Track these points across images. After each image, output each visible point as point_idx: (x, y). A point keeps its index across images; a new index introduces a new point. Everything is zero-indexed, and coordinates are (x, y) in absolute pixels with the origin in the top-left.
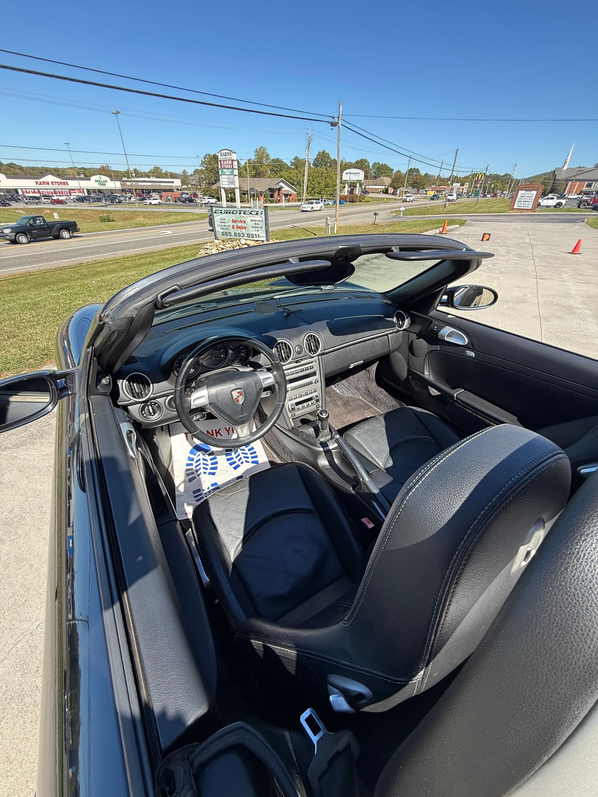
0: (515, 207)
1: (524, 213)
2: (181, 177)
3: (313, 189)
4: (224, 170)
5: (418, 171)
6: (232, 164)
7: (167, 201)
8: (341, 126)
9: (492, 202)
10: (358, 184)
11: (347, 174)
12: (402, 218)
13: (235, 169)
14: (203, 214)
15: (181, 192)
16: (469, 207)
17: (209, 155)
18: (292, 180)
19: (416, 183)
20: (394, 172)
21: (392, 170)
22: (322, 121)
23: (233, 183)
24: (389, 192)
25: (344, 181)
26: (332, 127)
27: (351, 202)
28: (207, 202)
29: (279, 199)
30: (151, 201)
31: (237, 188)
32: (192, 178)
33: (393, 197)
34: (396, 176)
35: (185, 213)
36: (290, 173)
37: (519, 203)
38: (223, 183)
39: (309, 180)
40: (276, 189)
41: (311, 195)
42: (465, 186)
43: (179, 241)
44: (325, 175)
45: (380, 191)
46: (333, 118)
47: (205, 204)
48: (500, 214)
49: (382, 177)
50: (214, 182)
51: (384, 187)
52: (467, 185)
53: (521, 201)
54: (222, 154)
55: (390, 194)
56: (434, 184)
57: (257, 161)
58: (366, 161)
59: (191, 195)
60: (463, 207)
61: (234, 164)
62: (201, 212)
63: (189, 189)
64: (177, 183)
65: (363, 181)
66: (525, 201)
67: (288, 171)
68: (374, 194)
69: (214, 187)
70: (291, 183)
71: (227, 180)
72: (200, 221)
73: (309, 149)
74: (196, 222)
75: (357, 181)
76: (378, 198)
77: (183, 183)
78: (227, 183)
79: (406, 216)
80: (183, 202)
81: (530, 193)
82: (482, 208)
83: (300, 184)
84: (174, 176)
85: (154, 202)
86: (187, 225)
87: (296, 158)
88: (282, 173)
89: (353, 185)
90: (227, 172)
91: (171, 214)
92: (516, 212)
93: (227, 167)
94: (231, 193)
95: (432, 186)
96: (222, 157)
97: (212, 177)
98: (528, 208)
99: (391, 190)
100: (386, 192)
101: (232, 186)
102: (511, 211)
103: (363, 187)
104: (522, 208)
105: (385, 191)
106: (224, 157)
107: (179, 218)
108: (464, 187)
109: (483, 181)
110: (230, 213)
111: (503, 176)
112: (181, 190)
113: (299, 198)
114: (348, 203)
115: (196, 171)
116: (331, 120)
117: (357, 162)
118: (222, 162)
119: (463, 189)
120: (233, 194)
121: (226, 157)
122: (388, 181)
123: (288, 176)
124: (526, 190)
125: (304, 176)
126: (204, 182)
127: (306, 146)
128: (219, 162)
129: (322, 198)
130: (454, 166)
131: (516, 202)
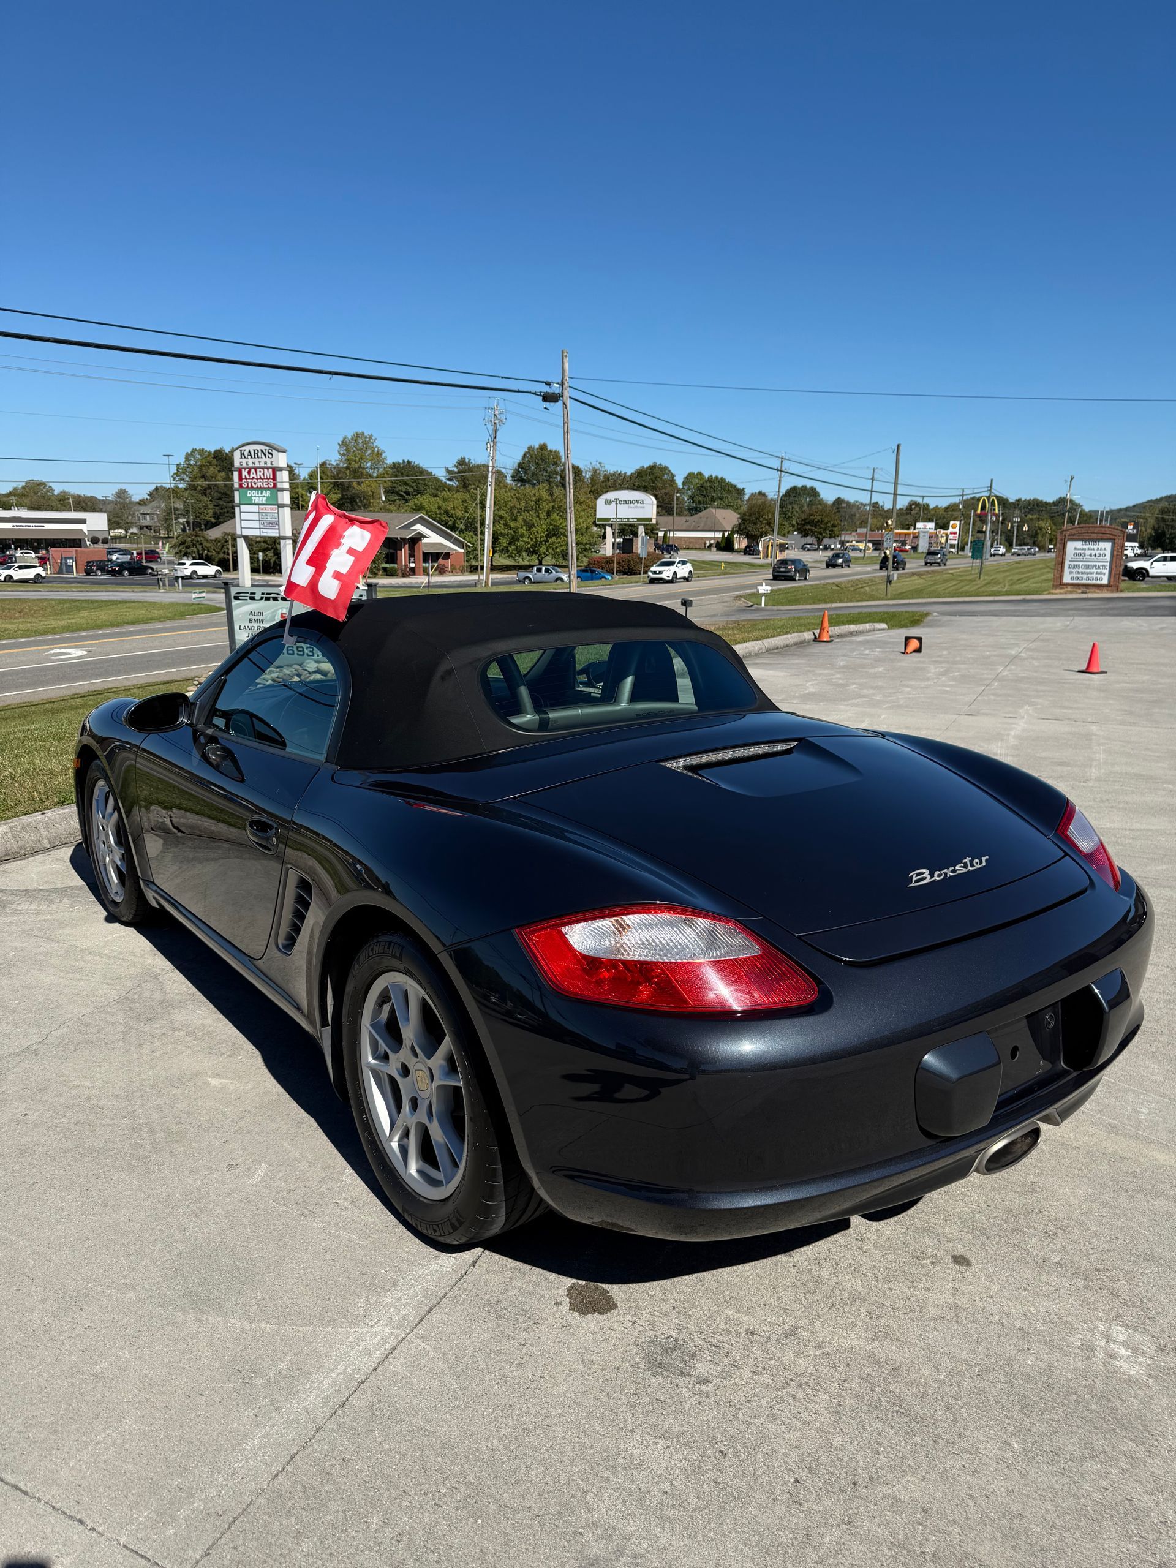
0: (1067, 579)
1: (1090, 595)
2: (110, 507)
3: (514, 540)
4: (250, 493)
5: (813, 492)
6: (274, 478)
7: (60, 571)
8: (569, 402)
9: (1026, 570)
10: (641, 530)
11: (608, 502)
12: (763, 613)
13: (282, 490)
14: (178, 604)
15: (106, 546)
16: (962, 581)
17: (201, 451)
18: (451, 516)
19: (811, 523)
20: (747, 497)
21: (741, 492)
22: (519, 391)
23: (276, 523)
24: (736, 546)
25: (600, 519)
26: (548, 405)
27: (625, 573)
28: (188, 572)
29: (413, 565)
30: (11, 572)
31: (285, 538)
32: (143, 509)
33: (747, 559)
34: (750, 508)
35: (124, 602)
36: (445, 500)
37: (1074, 570)
38: (244, 524)
39: (501, 517)
40: (403, 539)
41: (509, 556)
42: (951, 530)
43: (107, 674)
44: (546, 506)
45: (711, 545)
46: (548, 384)
47: (183, 578)
48: (1028, 597)
49: (713, 510)
50: (213, 520)
51: (719, 535)
52: (955, 526)
53: (1078, 566)
54: (246, 453)
55: (738, 551)
56: (863, 524)
57: (347, 468)
58: (664, 469)
59: (139, 554)
60: (946, 581)
61: (278, 479)
62: (173, 600)
63: (131, 539)
64: (97, 522)
65: (654, 521)
66: (1088, 567)
67: (441, 495)
68: (693, 552)
69: (215, 533)
70: (448, 524)
71: (256, 517)
72: (169, 624)
73: (495, 443)
74: (157, 625)
75: (639, 519)
76: (704, 562)
77: (113, 524)
78: (257, 524)
79: (775, 608)
80: (113, 573)
81: (1096, 547)
82: (997, 583)
83: (473, 526)
84: (86, 504)
85: (18, 574)
86: (131, 634)
87: (462, 462)
88: (421, 500)
89: (627, 531)
90: (258, 497)
91: (77, 606)
92: (1071, 592)
93: (259, 484)
94: (264, 551)
95: (859, 530)
96: (244, 461)
97: (206, 507)
98: (1099, 582)
99: (740, 542)
100: (726, 545)
101: (273, 533)
102: (1058, 591)
103: (661, 534)
104: (1084, 582)
105: (723, 545)
106: (250, 461)
107: (103, 615)
108: (948, 532)
109: (997, 516)
110: (275, 599)
111: (1055, 504)
112: (105, 541)
113: (474, 563)
114: (616, 577)
115: (157, 493)
116: (545, 389)
117: (640, 473)
118: (245, 473)
119: (947, 536)
120: (270, 554)
121: (256, 460)
122: (729, 518)
123: (439, 508)
124: (1084, 540)
125: (483, 507)
126: (181, 520)
127: (487, 436)
128: (236, 474)
129: (540, 563)
130: (896, 484)
131: (1066, 570)
